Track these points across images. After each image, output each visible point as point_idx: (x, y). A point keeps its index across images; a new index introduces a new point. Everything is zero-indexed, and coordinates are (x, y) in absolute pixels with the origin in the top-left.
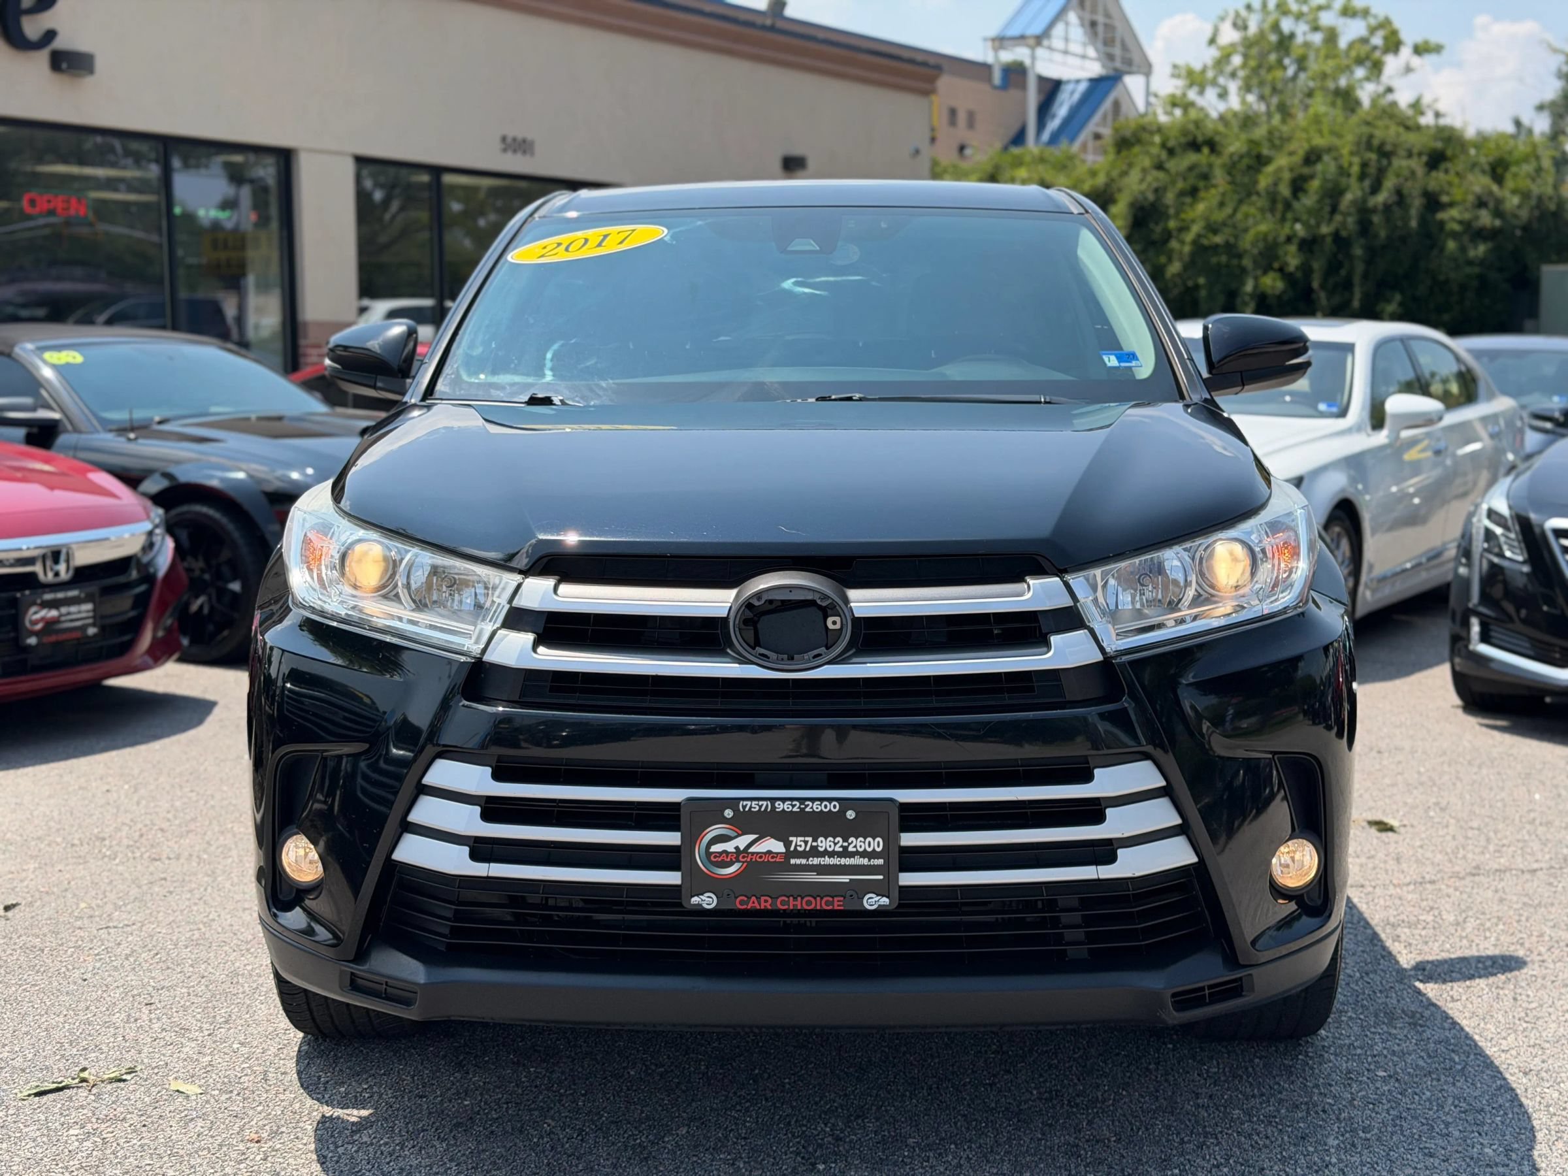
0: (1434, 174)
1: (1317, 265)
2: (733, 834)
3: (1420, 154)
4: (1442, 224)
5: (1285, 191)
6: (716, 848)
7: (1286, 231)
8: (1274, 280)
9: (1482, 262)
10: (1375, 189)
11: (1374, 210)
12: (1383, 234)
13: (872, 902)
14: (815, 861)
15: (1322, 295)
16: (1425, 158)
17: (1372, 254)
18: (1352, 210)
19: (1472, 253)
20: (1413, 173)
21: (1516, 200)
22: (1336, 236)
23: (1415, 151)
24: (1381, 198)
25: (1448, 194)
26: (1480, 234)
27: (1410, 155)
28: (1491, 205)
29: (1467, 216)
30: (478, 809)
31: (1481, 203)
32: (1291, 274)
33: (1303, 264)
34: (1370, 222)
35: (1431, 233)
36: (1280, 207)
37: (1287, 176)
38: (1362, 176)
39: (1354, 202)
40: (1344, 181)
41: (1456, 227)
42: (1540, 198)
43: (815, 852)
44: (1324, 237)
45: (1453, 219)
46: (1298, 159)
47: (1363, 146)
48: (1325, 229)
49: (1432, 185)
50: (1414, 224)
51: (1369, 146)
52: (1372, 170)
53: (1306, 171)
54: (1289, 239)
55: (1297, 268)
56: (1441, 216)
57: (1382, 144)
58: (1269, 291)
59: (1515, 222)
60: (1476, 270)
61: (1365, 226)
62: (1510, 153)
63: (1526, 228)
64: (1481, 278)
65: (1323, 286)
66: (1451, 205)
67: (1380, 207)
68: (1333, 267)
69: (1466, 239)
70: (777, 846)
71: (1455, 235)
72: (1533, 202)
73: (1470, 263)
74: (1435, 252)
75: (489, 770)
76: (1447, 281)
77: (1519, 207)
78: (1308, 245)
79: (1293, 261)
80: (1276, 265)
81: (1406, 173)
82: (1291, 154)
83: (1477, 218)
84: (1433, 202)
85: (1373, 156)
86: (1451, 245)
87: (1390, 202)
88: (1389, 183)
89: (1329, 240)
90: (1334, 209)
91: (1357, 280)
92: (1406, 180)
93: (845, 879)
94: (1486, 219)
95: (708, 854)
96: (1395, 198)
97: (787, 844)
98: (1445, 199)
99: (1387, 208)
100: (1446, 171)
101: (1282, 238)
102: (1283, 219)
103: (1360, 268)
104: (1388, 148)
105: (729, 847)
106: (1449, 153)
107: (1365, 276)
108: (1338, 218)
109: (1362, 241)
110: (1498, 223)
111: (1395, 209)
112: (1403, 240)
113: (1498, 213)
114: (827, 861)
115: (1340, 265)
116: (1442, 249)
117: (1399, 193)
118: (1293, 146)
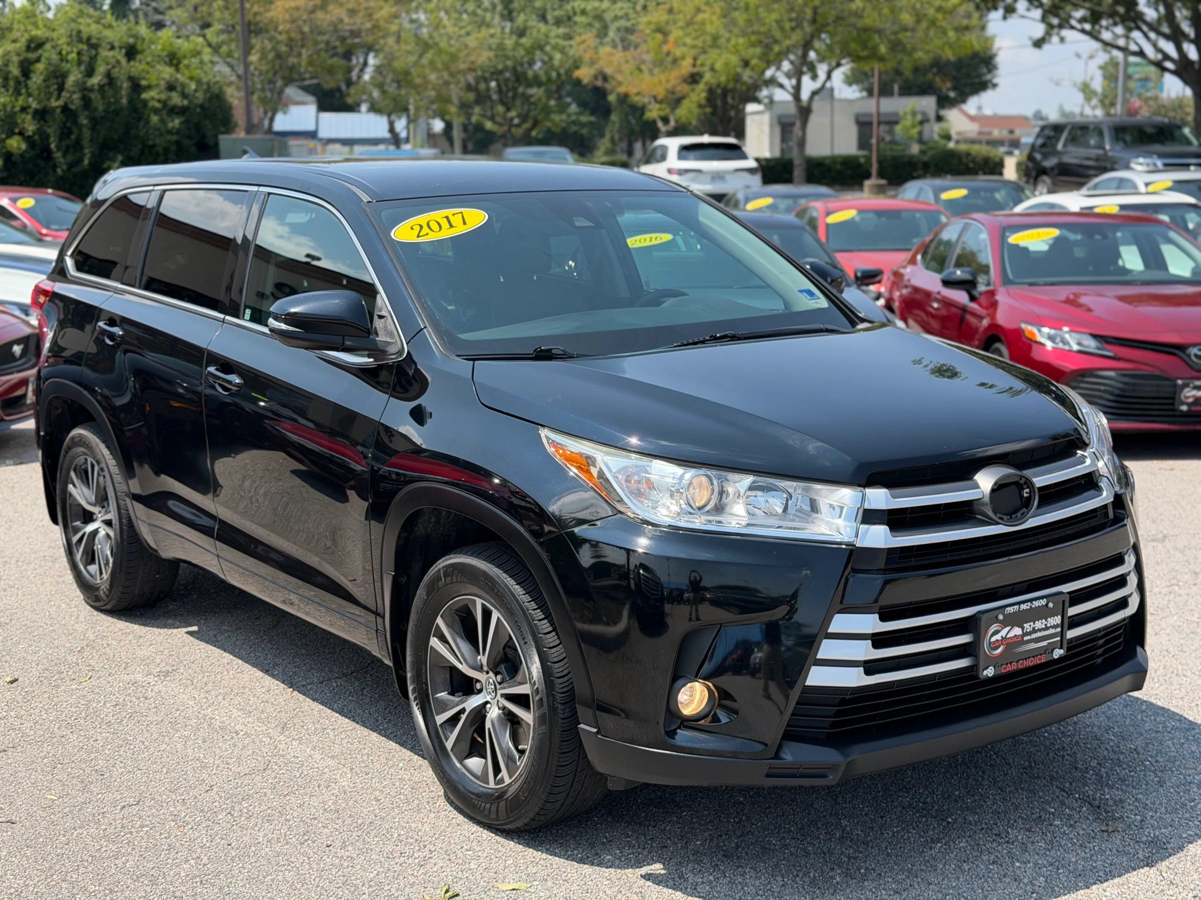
0: (132, 63)
1: (52, 131)
2: (999, 628)
3: (121, 48)
4: (145, 103)
5: (15, 71)
6: (993, 639)
7: (21, 101)
8: (18, 142)
9: (178, 132)
10: (90, 73)
11: (91, 90)
12: (101, 108)
13: (1058, 653)
14: (1034, 636)
15: (58, 155)
16: (124, 51)
17: (95, 123)
18: (76, 89)
19: (170, 125)
20: (118, 62)
21: (193, 86)
22: (65, 109)
23: (116, 44)
24: (96, 80)
25: (144, 78)
26: (174, 111)
27: (112, 48)
28: (179, 89)
29: (163, 97)
30: (869, 642)
31: (171, 87)
32: (29, 137)
33: (38, 129)
34: (90, 99)
35: (138, 109)
36: (12, 83)
37: (15, 59)
38: (80, 63)
39: (76, 82)
40: (66, 66)
41: (158, 105)
42: (208, 84)
43: (1034, 631)
44: (54, 109)
45: (153, 98)
46: (21, 44)
47: (75, 39)
48: (54, 103)
49: (134, 72)
50: (124, 101)
51: (80, 40)
52: (85, 58)
53: (32, 56)
54: (24, 109)
55: (34, 134)
56: (144, 96)
57: (89, 39)
58: (15, 151)
59: (196, 101)
60: (175, 138)
61: (87, 102)
62: (179, 48)
63: (202, 106)
64: (178, 143)
65: (58, 148)
66: (149, 87)
67: (96, 87)
68: (65, 133)
69: (164, 113)
70: (1017, 631)
71: (156, 111)
72: (205, 87)
73: (170, 132)
74: (142, 123)
75: (877, 616)
76: (154, 146)
77: (196, 91)
78: (41, 115)
79: (31, 127)
80: (17, 130)
81: (113, 61)
82: (14, 41)
83: (170, 98)
84: (136, 87)
85: (85, 47)
86: (155, 119)
87: (102, 83)
88: (101, 69)
89: (58, 111)
90: (61, 88)
91: (85, 142)
92: (114, 67)
93: (1045, 643)
94: (176, 99)
95: (990, 643)
96: (105, 81)
97: (1023, 629)
98: (144, 83)
99: (101, 87)
100: (140, 62)
101: (17, 109)
102: (17, 93)
103: (87, 133)
104: (94, 41)
105: (998, 637)
106: (139, 47)
107: (91, 140)
108: (64, 94)
109: (86, 113)
110: (186, 102)
111: (107, 88)
112: (117, 113)
113: (184, 95)
114: (1039, 634)
115: (70, 132)
116: (148, 122)
117: (108, 75)
118: (15, 34)
